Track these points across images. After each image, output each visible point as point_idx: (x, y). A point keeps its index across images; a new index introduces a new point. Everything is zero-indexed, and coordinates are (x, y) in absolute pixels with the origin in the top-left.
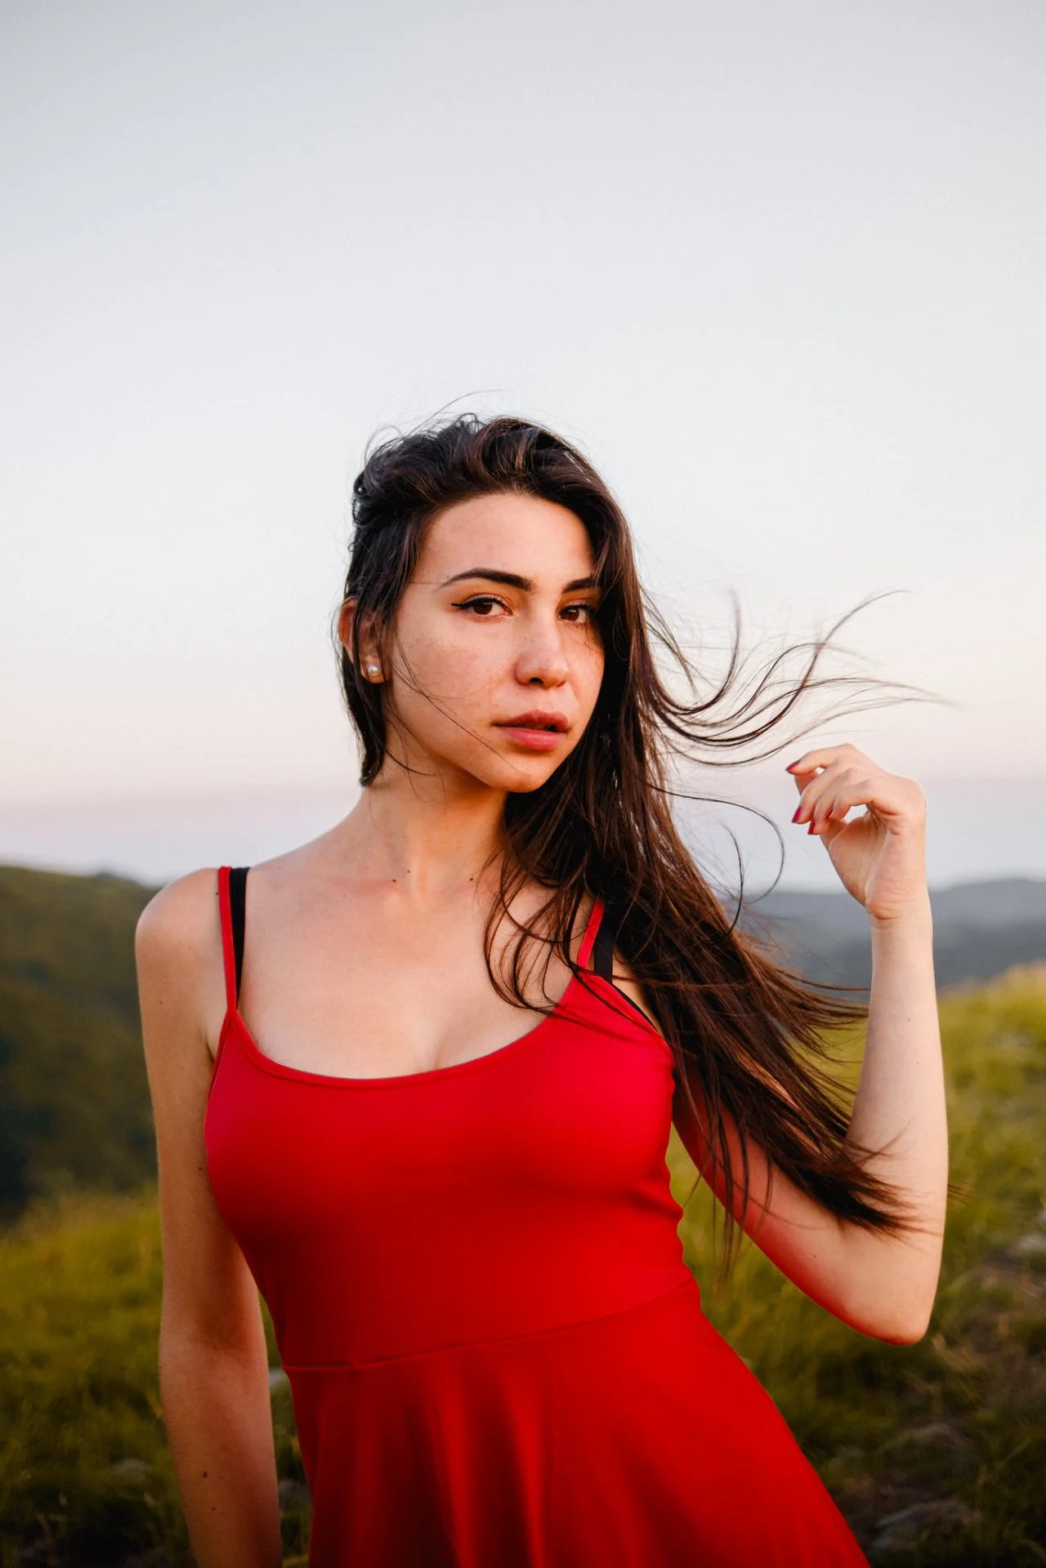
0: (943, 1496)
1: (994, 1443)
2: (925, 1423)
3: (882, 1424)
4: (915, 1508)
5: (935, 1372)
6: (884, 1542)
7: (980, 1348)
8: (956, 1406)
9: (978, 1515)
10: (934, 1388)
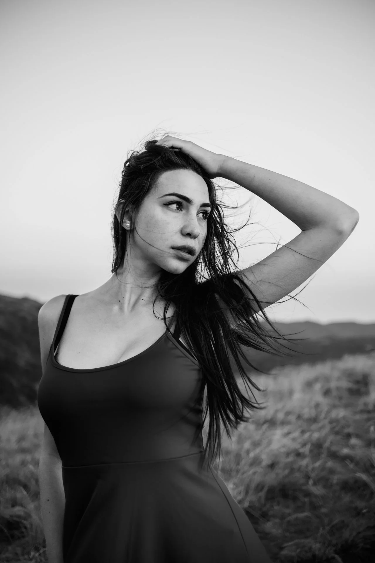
0: (307, 537)
1: (326, 521)
2: (303, 512)
3: (287, 511)
4: (296, 541)
5: (308, 494)
6: (285, 552)
7: (325, 487)
8: (314, 507)
9: (318, 545)
10: (306, 500)
